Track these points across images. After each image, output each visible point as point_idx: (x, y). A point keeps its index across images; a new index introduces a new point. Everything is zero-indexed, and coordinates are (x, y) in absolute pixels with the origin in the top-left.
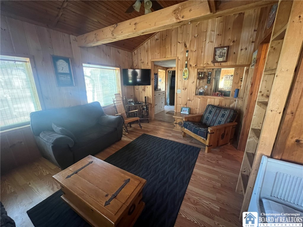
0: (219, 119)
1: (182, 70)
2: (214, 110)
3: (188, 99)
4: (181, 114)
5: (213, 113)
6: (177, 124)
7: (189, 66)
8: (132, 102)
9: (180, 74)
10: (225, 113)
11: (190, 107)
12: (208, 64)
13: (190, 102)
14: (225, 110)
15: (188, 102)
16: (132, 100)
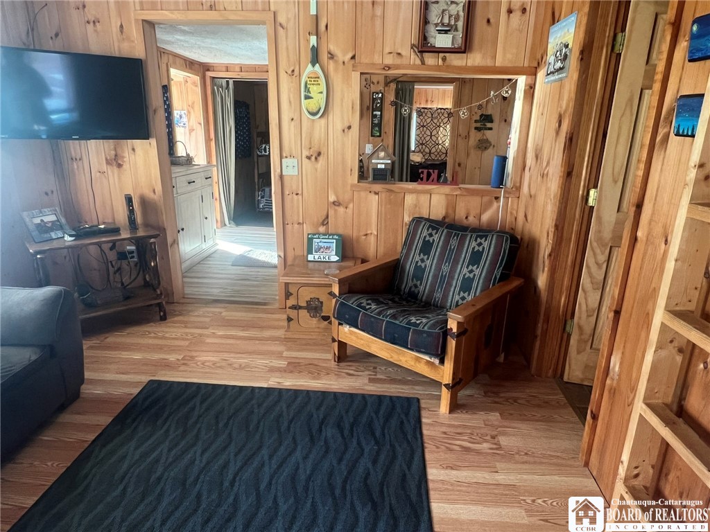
0: (463, 271)
1: (296, 73)
2: (438, 238)
3: (332, 198)
4: (311, 265)
5: (436, 252)
6: (301, 308)
7: (324, 56)
8: (56, 226)
9: (289, 90)
10: (481, 249)
11: (341, 231)
12: (399, 54)
13: (341, 210)
14: (481, 237)
15: (331, 213)
16: (53, 218)
